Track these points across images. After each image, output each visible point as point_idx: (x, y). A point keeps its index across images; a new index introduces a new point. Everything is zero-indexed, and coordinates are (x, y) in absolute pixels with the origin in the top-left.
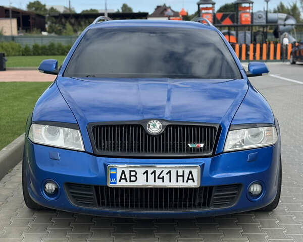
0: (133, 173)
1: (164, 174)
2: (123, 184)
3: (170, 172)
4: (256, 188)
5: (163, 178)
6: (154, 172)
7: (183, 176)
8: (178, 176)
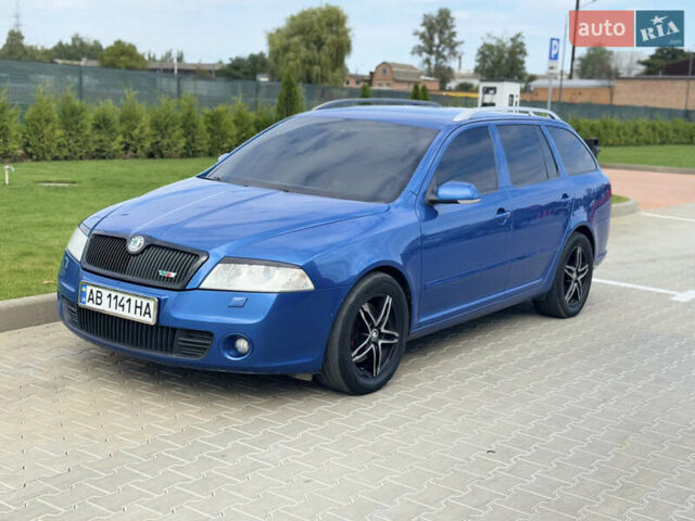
0: (99, 295)
1: (124, 302)
2: (90, 305)
3: (129, 300)
4: (242, 345)
5: (123, 306)
6: (116, 297)
7: (141, 308)
8: (137, 307)
